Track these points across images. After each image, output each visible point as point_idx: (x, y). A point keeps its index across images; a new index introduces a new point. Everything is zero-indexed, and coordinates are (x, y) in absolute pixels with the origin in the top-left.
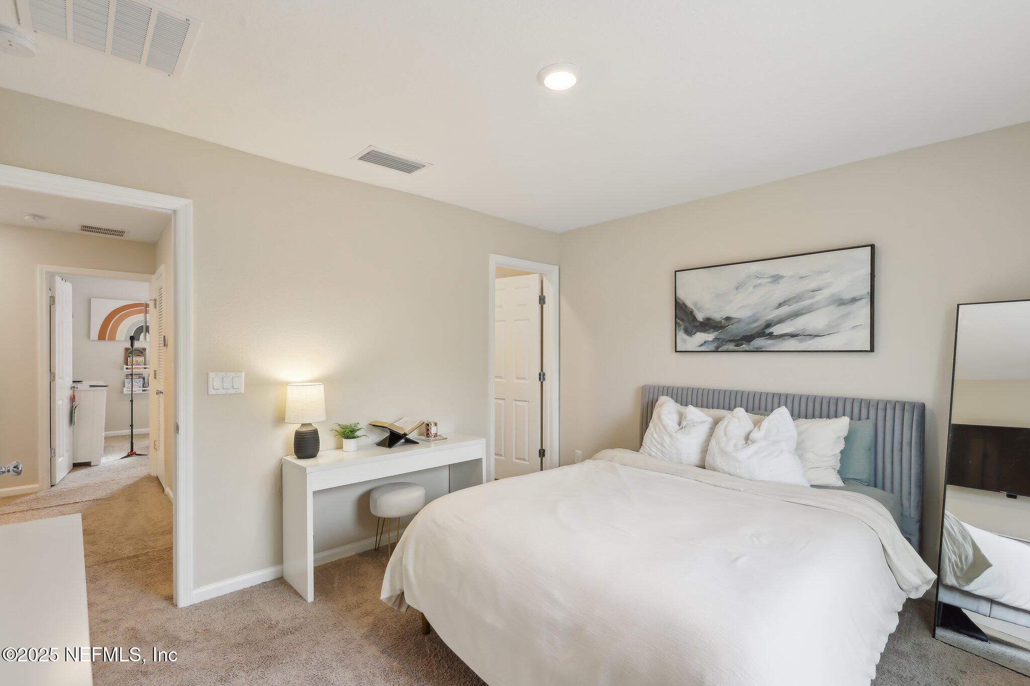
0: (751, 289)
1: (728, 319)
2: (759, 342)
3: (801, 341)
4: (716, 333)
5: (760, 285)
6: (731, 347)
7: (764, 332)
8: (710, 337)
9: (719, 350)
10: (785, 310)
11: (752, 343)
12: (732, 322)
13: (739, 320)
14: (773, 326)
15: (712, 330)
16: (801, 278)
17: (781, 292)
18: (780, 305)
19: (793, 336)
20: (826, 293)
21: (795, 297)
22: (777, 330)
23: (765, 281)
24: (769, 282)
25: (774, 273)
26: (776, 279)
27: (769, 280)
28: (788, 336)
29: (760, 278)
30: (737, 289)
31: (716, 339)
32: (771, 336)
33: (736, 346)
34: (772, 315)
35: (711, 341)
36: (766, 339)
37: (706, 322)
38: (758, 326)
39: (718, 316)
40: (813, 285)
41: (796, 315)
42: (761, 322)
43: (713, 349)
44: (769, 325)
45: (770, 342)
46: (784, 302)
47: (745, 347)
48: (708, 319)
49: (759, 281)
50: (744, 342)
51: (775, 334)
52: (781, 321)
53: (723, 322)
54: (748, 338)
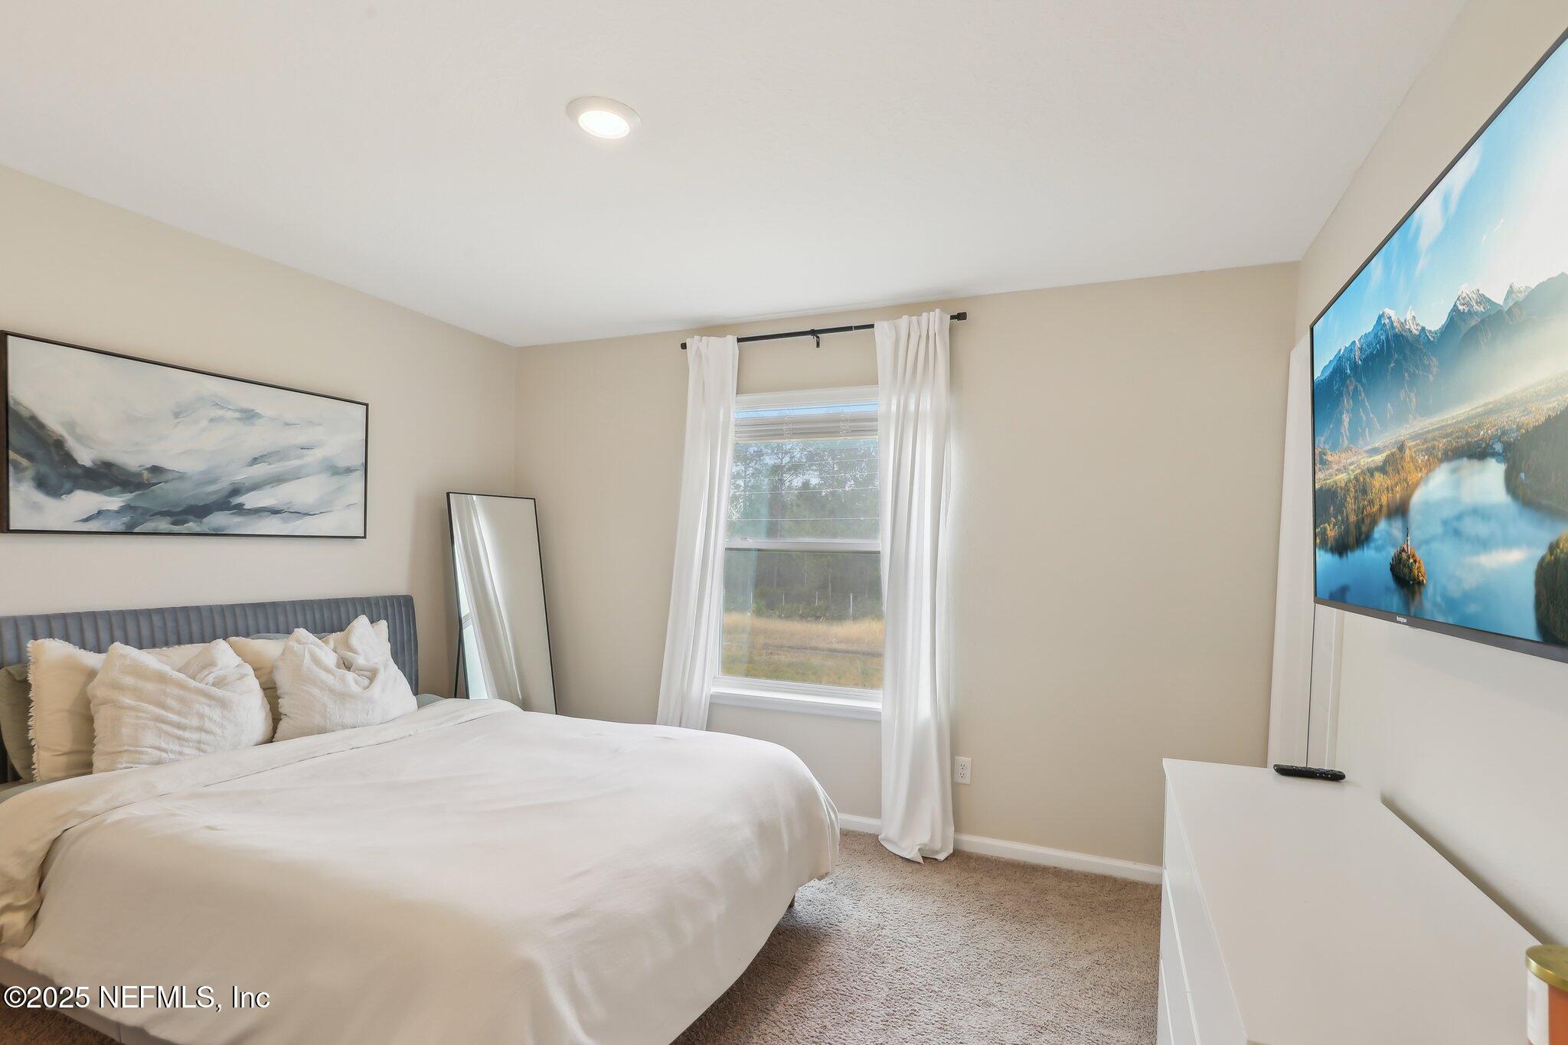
0: (204, 423)
1: (156, 470)
2: (218, 519)
3: (285, 521)
4: (128, 496)
5: (220, 419)
6: (164, 525)
7: (229, 501)
8: (113, 502)
9: (136, 530)
10: (261, 470)
11: (205, 520)
12: (164, 477)
13: (181, 477)
14: (244, 494)
15: (118, 488)
16: (287, 424)
17: (257, 439)
18: (255, 461)
19: (275, 512)
20: (318, 454)
21: (278, 451)
22: (250, 500)
23: (230, 414)
24: (238, 419)
25: (247, 405)
26: (249, 416)
27: (237, 415)
28: (268, 511)
29: (222, 408)
30: (177, 415)
31: (127, 508)
32: (239, 509)
33: (174, 523)
34: (242, 475)
35: (117, 512)
36: (232, 514)
37: (101, 470)
38: (218, 491)
39: (132, 461)
40: (302, 438)
41: (278, 480)
42: (223, 485)
43: (121, 528)
44: (236, 491)
45: (237, 519)
46: (262, 456)
47: (192, 526)
48: (108, 465)
49: (220, 413)
50: (190, 517)
51: (247, 507)
52: (255, 487)
53: (146, 475)
54: (200, 511)
